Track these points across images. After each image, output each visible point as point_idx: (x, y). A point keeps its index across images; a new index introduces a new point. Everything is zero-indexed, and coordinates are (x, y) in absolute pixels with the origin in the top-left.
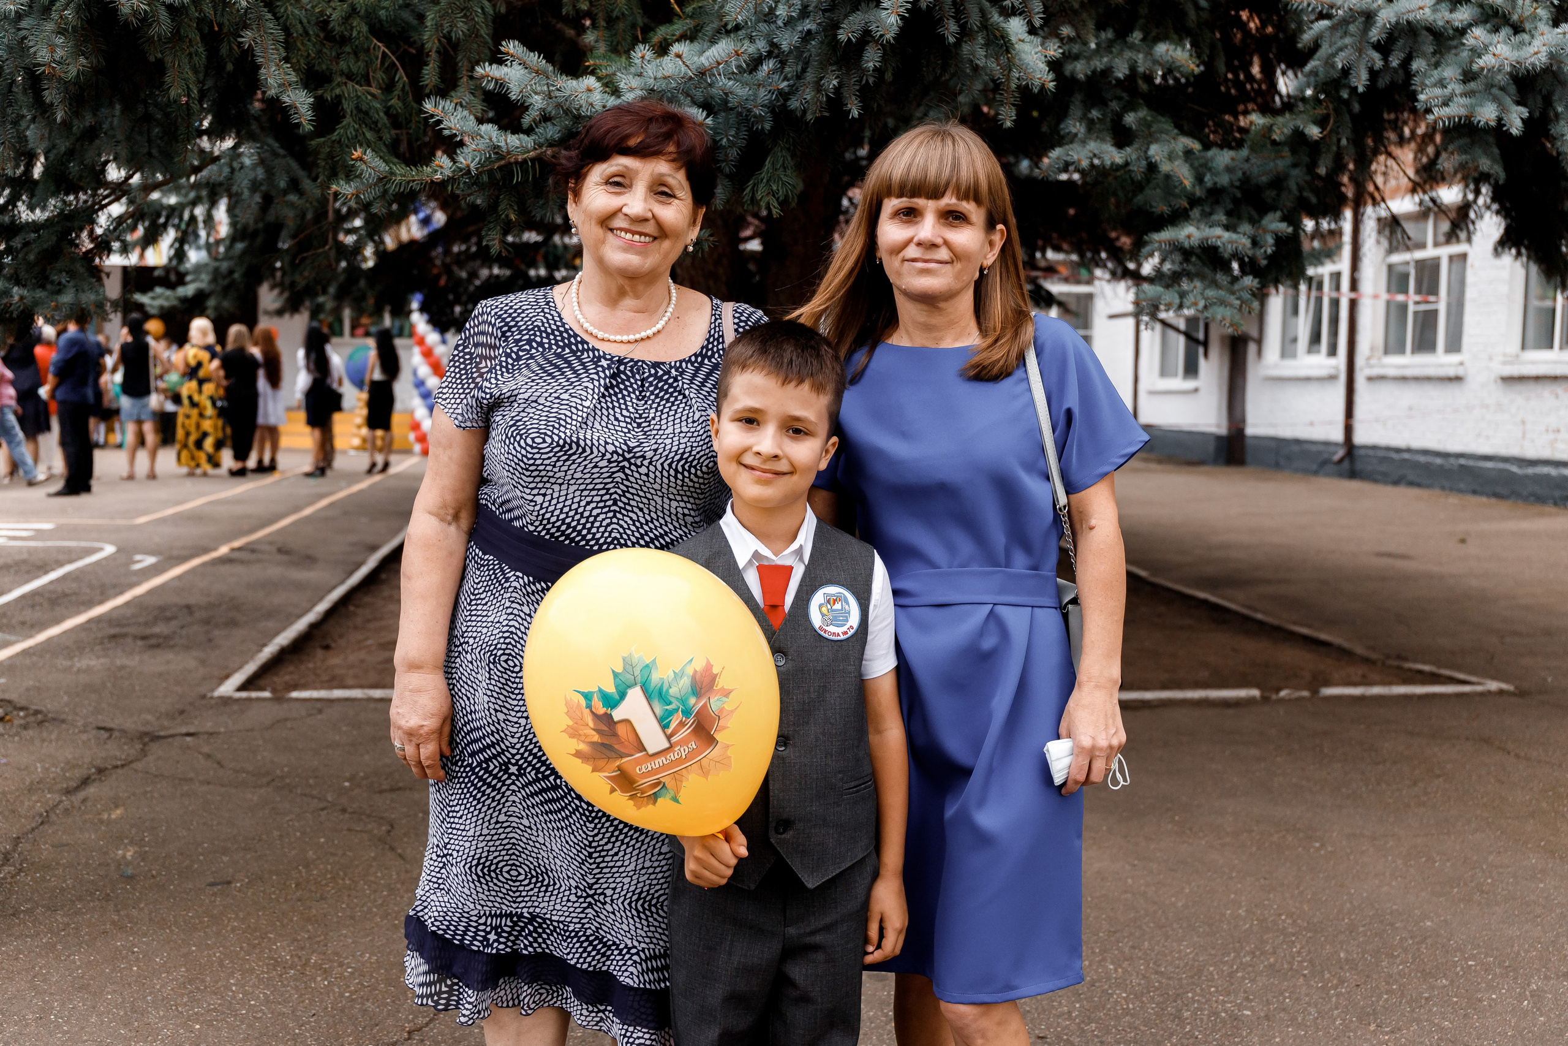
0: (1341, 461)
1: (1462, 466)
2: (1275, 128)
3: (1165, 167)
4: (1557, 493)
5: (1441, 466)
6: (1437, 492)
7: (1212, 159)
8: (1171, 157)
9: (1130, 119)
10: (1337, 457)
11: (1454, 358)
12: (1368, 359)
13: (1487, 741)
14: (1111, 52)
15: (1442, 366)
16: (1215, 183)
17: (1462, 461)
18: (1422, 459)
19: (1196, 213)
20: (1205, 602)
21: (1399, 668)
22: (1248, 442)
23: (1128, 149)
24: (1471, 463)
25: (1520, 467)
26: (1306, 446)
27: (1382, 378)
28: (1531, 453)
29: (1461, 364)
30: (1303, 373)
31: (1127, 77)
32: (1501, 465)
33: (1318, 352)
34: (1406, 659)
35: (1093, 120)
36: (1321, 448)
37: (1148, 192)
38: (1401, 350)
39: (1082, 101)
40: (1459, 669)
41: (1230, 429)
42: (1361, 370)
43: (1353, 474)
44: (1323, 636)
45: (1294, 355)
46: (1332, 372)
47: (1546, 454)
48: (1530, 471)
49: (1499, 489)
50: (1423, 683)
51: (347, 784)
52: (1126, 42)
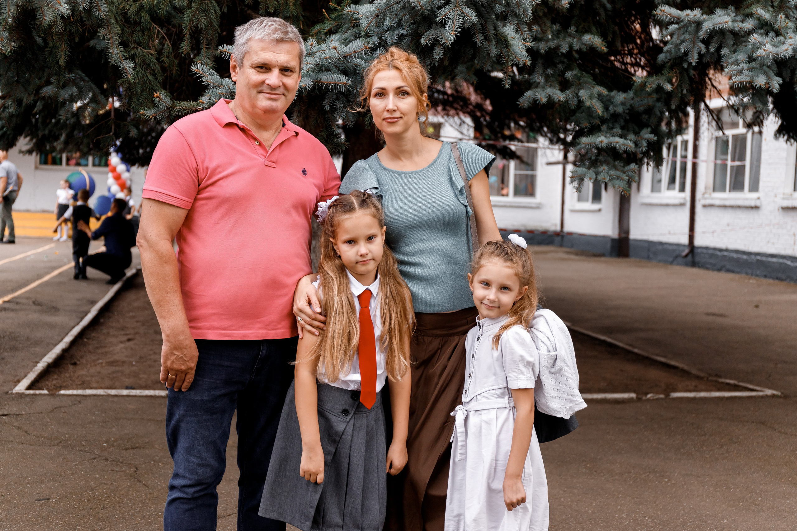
0: (686, 256)
1: (758, 260)
2: (647, 84)
3: (588, 103)
5: (746, 260)
6: (744, 276)
7: (613, 97)
8: (591, 97)
9: (569, 75)
10: (684, 254)
11: (754, 195)
12: (704, 194)
13: (763, 423)
14: (559, 38)
15: (747, 199)
16: (615, 111)
17: (759, 258)
18: (735, 256)
19: (604, 127)
20: (604, 342)
21: (717, 382)
22: (631, 243)
23: (568, 92)
24: (764, 259)
25: (792, 262)
26: (666, 246)
27: (712, 206)
29: (759, 198)
30: (665, 201)
31: (567, 52)
32: (781, 261)
33: (674, 189)
34: (720, 377)
35: (548, 75)
36: (675, 247)
37: (578, 115)
38: (723, 189)
39: (542, 64)
40: (750, 382)
41: (620, 234)
42: (700, 200)
43: (694, 264)
44: (673, 363)
45: (659, 191)
46: (682, 201)
49: (780, 275)
50: (730, 390)
51: (105, 445)
52: (567, 32)
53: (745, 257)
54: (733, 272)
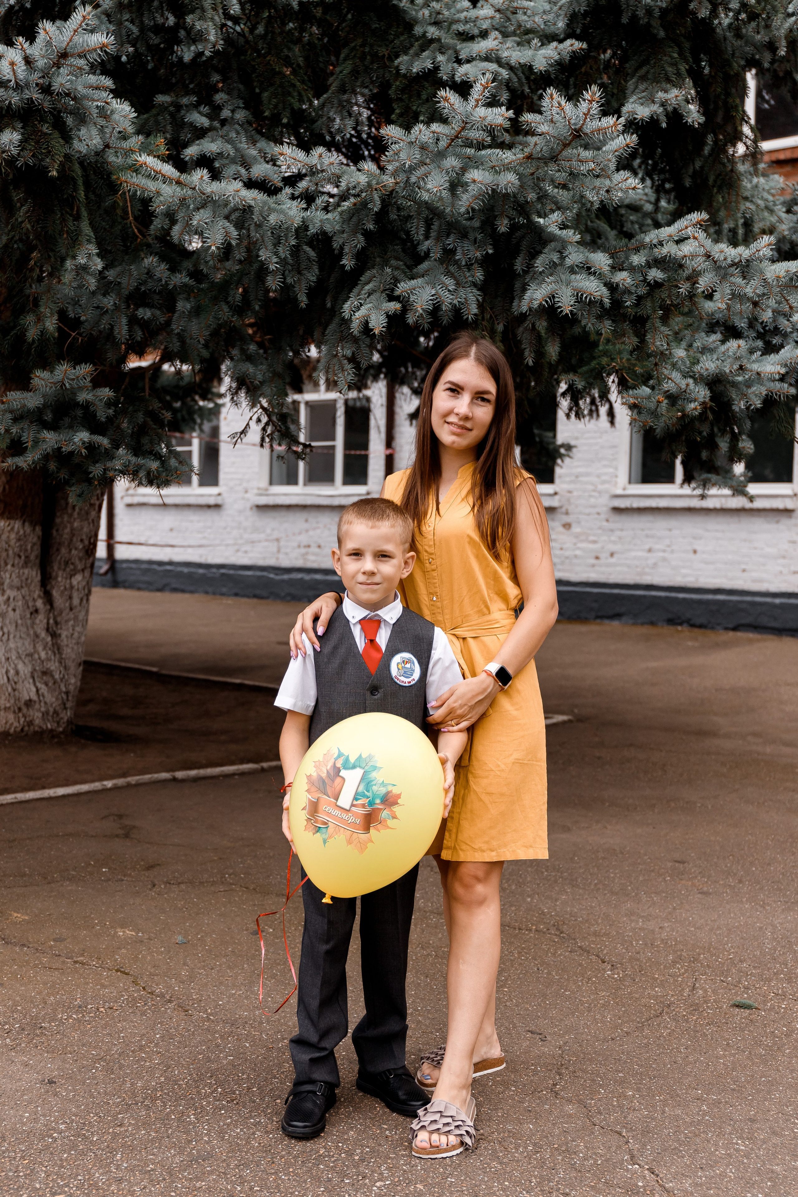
1: (223, 575)
5: (204, 575)
11: (212, 490)
15: (202, 496)
17: (223, 571)
18: (186, 570)
24: (232, 572)
25: (277, 574)
28: (285, 563)
29: (219, 494)
32: (259, 573)
42: (123, 498)
43: (116, 584)
47: (299, 563)
48: (286, 577)
49: (258, 592)
53: (201, 571)
54: (183, 591)
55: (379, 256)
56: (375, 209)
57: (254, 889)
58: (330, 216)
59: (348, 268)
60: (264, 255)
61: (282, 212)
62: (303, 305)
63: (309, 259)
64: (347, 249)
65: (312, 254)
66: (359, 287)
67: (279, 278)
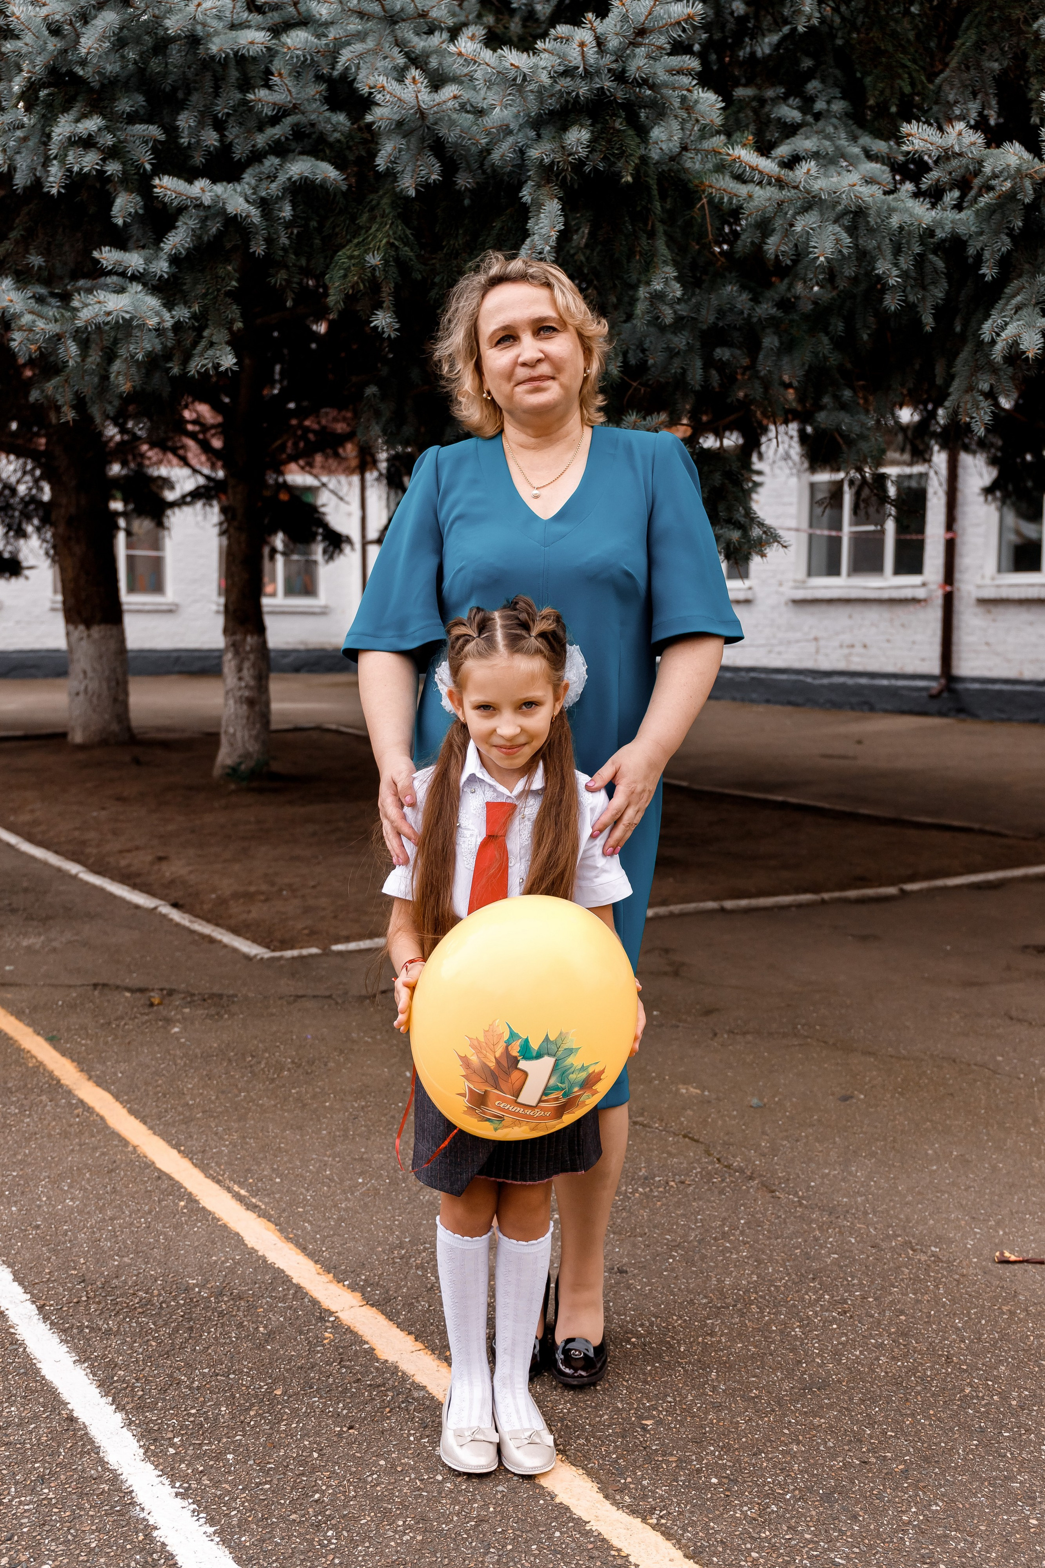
1: (753, 679)
4: (854, 700)
17: (753, 675)
24: (763, 676)
25: (814, 678)
28: (825, 664)
29: (750, 588)
47: (841, 666)
48: (825, 681)
49: (793, 698)
53: (728, 675)
55: (1029, 263)
56: (1027, 201)
57: (834, 1044)
58: (963, 215)
59: (988, 278)
60: (882, 266)
61: (906, 210)
62: (928, 329)
63: (936, 270)
64: (987, 255)
65: (940, 264)
66: (1002, 302)
67: (899, 296)
